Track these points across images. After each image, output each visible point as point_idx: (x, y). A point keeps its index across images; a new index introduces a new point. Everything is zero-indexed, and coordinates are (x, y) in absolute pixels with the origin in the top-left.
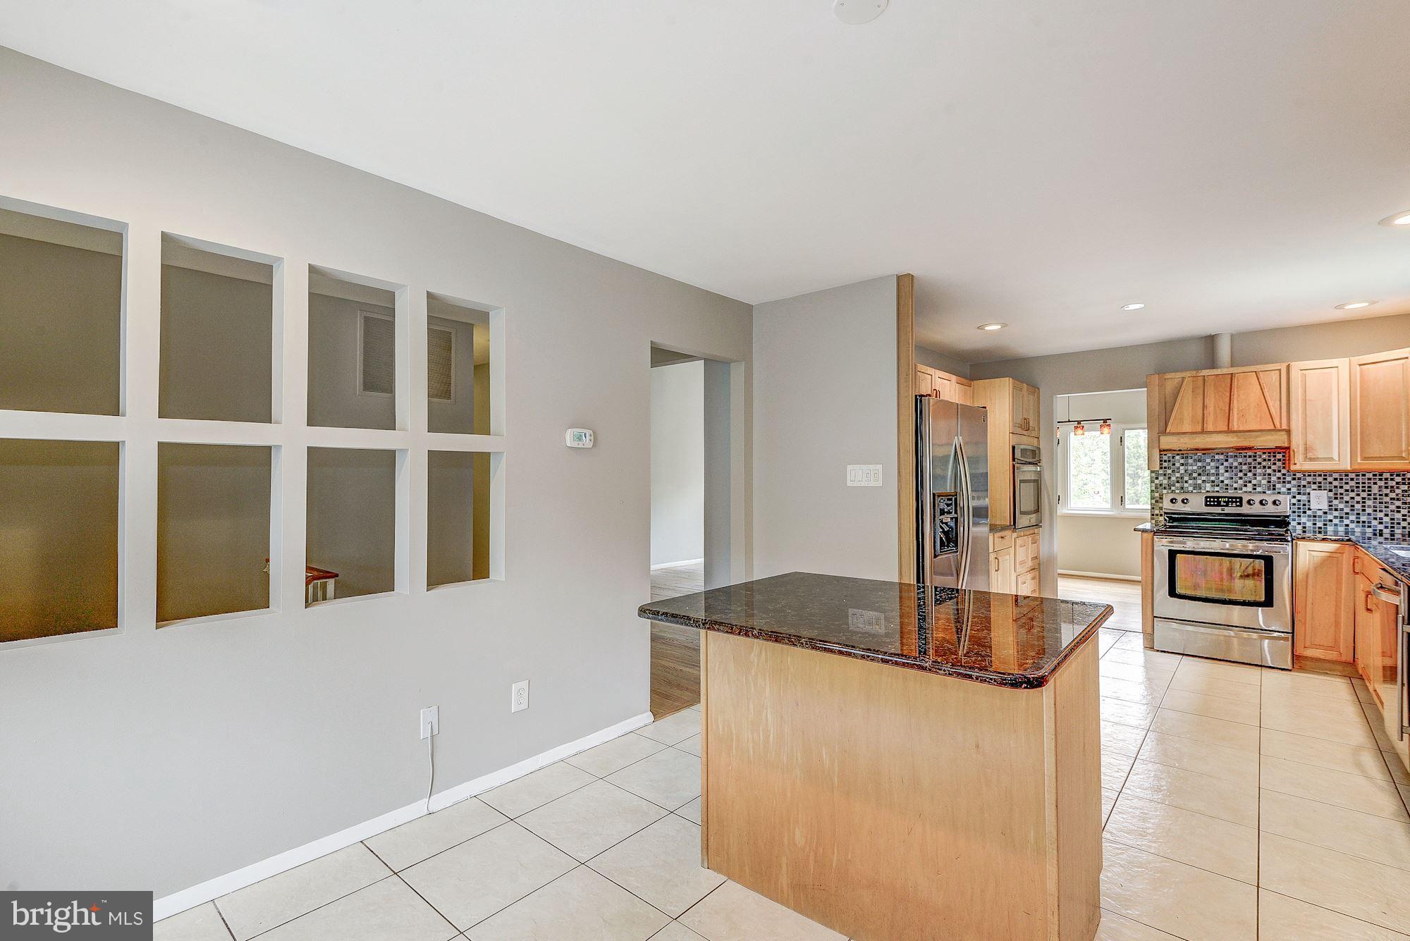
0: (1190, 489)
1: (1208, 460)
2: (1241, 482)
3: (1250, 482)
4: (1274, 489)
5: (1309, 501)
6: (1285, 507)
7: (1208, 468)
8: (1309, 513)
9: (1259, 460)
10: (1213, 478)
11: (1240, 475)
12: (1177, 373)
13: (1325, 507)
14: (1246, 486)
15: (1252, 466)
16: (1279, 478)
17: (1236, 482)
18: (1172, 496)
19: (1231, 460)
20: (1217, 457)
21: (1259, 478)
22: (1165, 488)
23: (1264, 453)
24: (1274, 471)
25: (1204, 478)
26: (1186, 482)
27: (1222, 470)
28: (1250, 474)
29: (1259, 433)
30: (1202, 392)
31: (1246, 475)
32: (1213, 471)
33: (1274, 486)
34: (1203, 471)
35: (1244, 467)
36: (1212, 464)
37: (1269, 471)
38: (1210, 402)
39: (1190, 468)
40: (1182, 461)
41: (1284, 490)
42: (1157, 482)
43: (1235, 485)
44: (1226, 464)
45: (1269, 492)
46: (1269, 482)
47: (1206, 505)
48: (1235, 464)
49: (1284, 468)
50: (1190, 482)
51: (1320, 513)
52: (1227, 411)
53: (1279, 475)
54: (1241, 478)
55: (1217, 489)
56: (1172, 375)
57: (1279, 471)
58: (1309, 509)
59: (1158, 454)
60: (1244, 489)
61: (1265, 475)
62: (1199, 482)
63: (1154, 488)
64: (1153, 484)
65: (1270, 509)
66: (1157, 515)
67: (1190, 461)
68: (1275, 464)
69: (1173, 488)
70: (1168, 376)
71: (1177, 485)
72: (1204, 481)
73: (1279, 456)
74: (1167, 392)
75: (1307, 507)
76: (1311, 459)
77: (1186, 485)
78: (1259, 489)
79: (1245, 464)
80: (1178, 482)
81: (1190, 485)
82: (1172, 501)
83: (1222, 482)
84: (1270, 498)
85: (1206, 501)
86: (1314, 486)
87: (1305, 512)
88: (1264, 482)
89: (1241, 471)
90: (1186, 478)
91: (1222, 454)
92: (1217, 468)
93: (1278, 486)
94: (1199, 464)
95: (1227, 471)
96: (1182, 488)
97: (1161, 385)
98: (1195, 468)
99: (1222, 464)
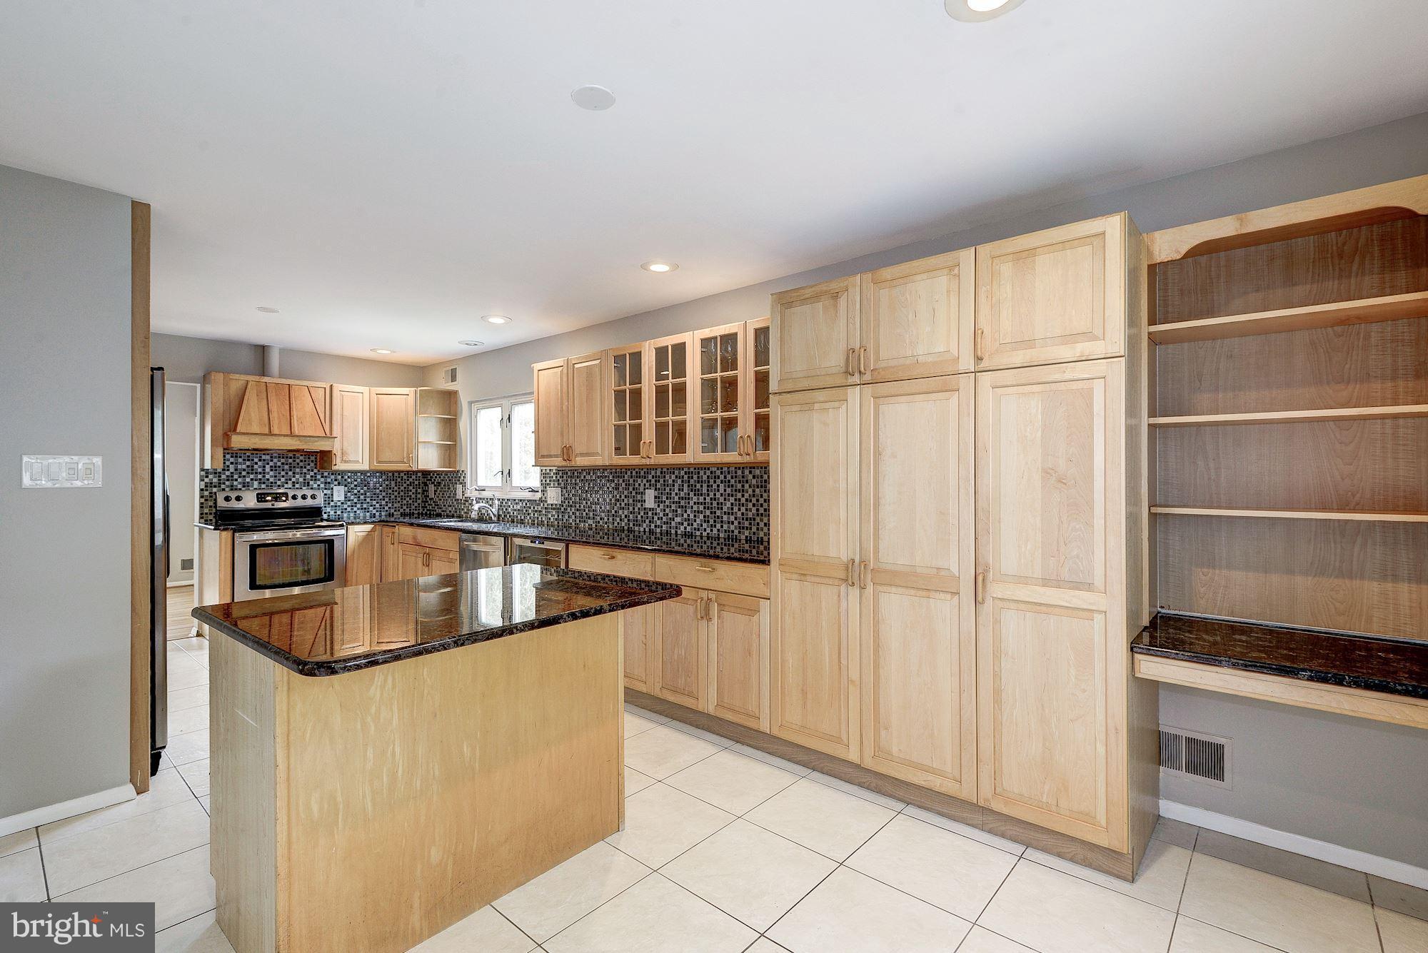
0: (240, 486)
1: (256, 460)
2: (283, 480)
3: (290, 480)
4: (308, 485)
5: (332, 495)
6: (320, 501)
7: (256, 467)
8: (332, 504)
9: (298, 461)
10: (260, 476)
11: (283, 473)
12: (242, 375)
13: (342, 498)
14: (287, 483)
15: (292, 466)
16: (312, 476)
17: (279, 480)
18: (224, 494)
19: (275, 460)
20: (264, 457)
21: (297, 476)
22: (215, 487)
23: (301, 455)
24: (309, 470)
25: (252, 476)
26: (236, 480)
27: (268, 468)
28: (290, 473)
29: (316, 439)
30: (265, 397)
31: (287, 473)
32: (260, 470)
33: (308, 483)
34: (251, 470)
35: (286, 467)
36: (260, 463)
37: (305, 470)
38: (274, 407)
39: (239, 467)
40: (232, 460)
41: (315, 486)
42: (206, 480)
43: (279, 483)
44: (271, 464)
45: (305, 488)
46: (304, 480)
47: (258, 501)
48: (279, 464)
49: (316, 468)
50: (240, 480)
51: (339, 504)
52: (289, 417)
53: (312, 474)
54: (283, 476)
55: (263, 486)
56: (237, 376)
57: (312, 471)
58: (332, 501)
59: (222, 452)
60: (286, 486)
61: (301, 473)
62: (248, 480)
63: (203, 487)
64: (203, 483)
65: (309, 502)
66: (206, 514)
67: (240, 460)
68: (309, 464)
69: (223, 486)
70: (232, 376)
71: (227, 483)
72: (252, 479)
73: (313, 458)
74: (231, 392)
75: (331, 499)
76: (346, 462)
77: (235, 483)
78: (297, 486)
79: (287, 464)
80: (228, 480)
81: (240, 483)
82: (227, 499)
83: (268, 480)
84: (309, 493)
85: (258, 498)
86: (336, 483)
87: (329, 504)
88: (301, 480)
89: (283, 470)
90: (236, 477)
91: (268, 454)
92: (264, 467)
93: (311, 483)
94: (248, 463)
95: (272, 470)
96: (232, 486)
97: (226, 385)
98: (244, 467)
99: (268, 464)
